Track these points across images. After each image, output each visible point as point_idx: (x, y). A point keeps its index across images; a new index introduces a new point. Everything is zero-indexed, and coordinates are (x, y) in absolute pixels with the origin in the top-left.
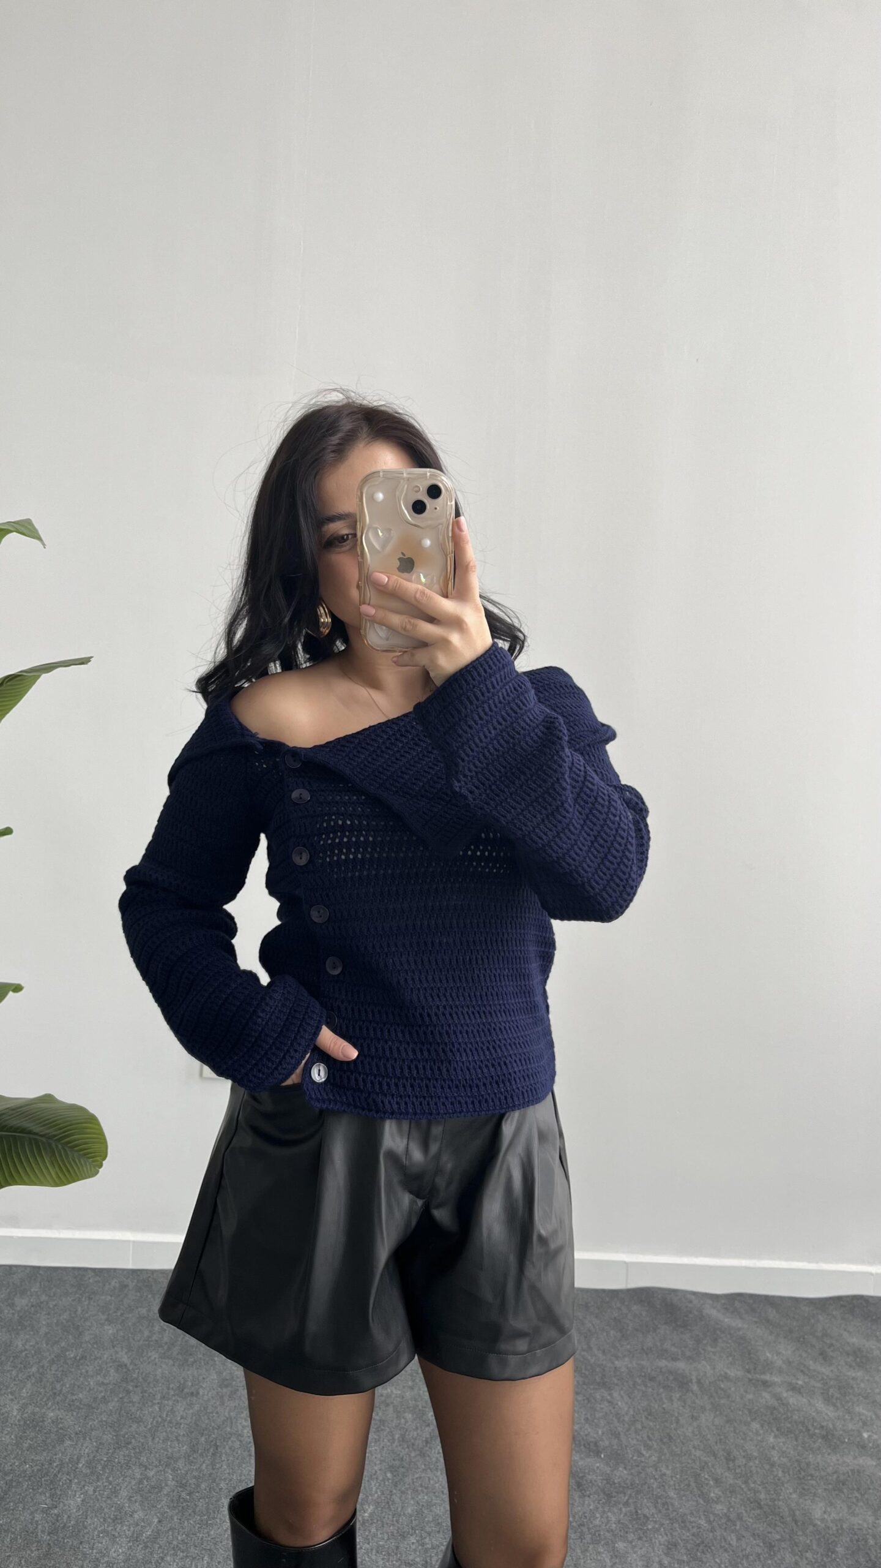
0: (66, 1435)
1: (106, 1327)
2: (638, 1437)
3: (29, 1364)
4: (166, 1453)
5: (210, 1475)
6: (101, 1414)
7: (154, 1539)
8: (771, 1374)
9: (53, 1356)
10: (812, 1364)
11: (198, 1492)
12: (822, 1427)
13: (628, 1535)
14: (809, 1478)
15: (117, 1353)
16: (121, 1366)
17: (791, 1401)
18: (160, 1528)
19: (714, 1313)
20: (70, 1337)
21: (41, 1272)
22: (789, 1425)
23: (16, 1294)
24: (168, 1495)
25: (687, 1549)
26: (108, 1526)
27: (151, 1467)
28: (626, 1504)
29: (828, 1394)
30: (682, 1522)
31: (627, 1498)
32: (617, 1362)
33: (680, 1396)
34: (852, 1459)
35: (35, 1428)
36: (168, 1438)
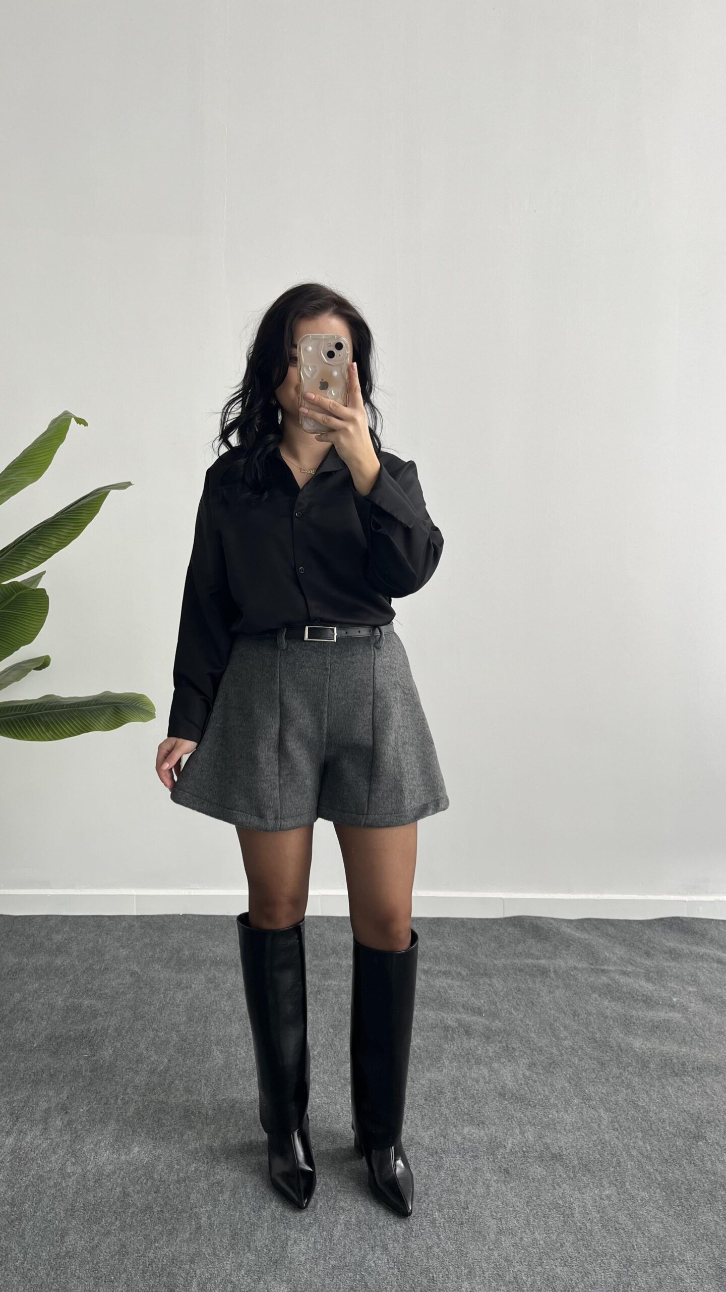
0: (97, 1014)
1: (121, 951)
2: (510, 1004)
3: (67, 974)
5: (203, 1033)
8: (608, 965)
9: (84, 969)
10: (638, 959)
12: (643, 995)
13: (501, 1059)
14: (632, 1024)
15: (130, 965)
16: (133, 974)
17: (621, 981)
18: (169, 1064)
19: (568, 930)
20: (95, 957)
21: (69, 919)
22: (619, 995)
23: (53, 933)
25: (542, 1066)
26: (133, 1065)
27: (160, 1030)
28: (500, 1042)
29: (649, 976)
30: (540, 1051)
31: (501, 1038)
32: (495, 961)
33: (541, 981)
34: (664, 1013)
35: (75, 1011)
36: (171, 1014)
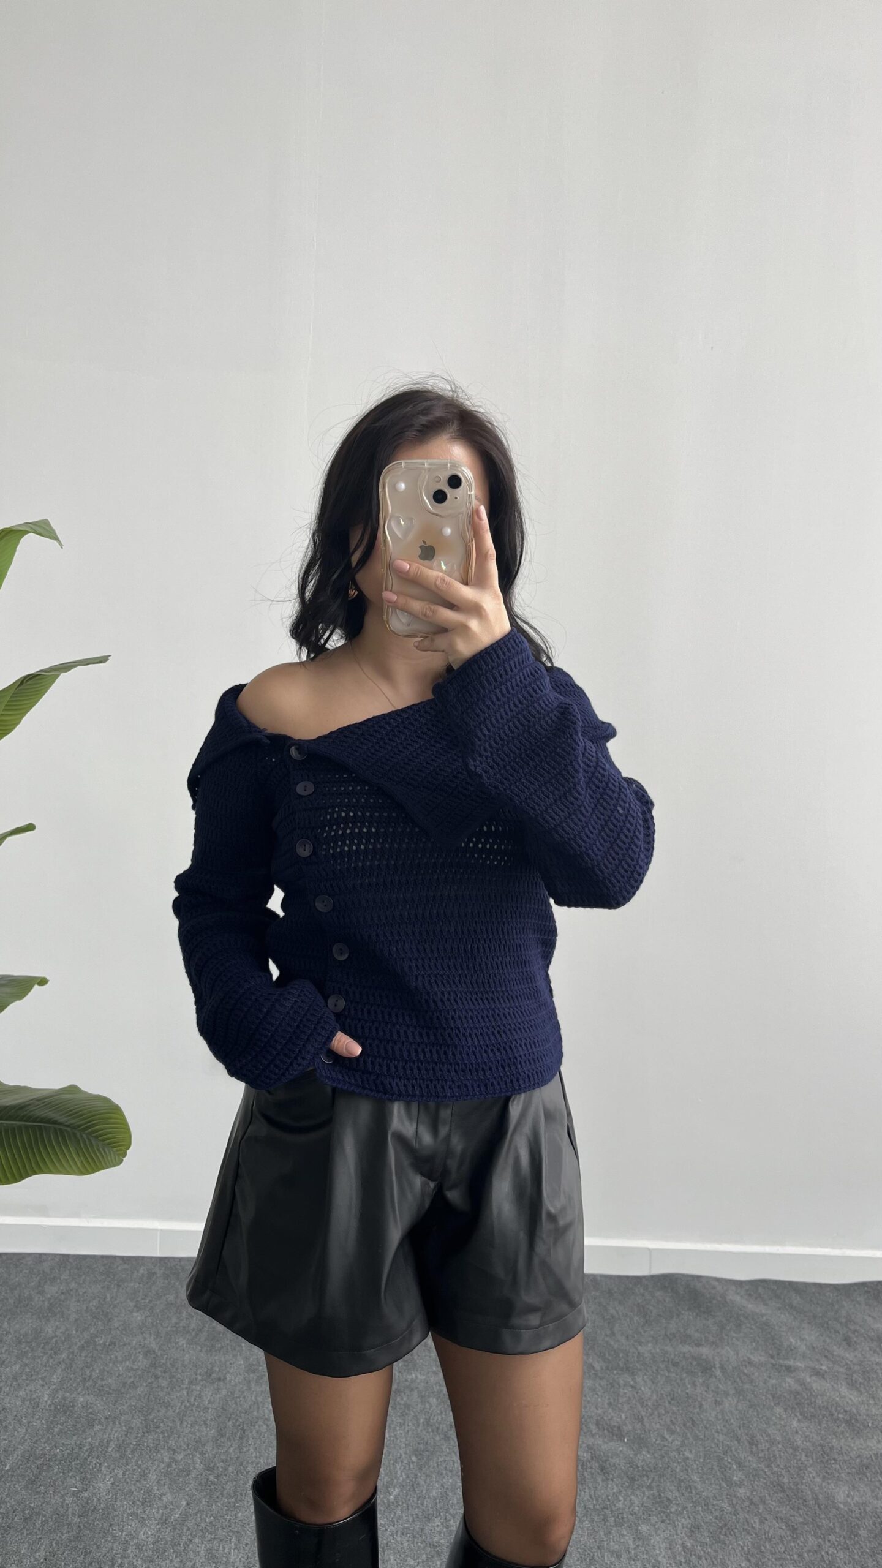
0: (94, 1420)
1: (135, 1314)
2: (661, 1421)
3: (59, 1350)
4: (194, 1437)
5: (238, 1458)
6: (130, 1399)
7: (183, 1520)
8: (795, 1359)
9: (82, 1342)
10: (836, 1350)
11: (226, 1475)
12: (846, 1411)
13: (651, 1518)
14: (833, 1462)
15: (145, 1339)
16: (148, 1352)
17: (815, 1386)
18: (188, 1510)
19: (738, 1299)
20: (100, 1323)
21: (71, 1260)
23: (46, 1282)
24: (196, 1478)
25: (709, 1531)
26: (138, 1508)
27: (179, 1450)
28: (650, 1487)
29: (852, 1379)
30: (705, 1505)
31: (650, 1481)
32: (640, 1348)
33: (704, 1382)
34: (875, 1442)
35: (65, 1413)
36: (196, 1423)
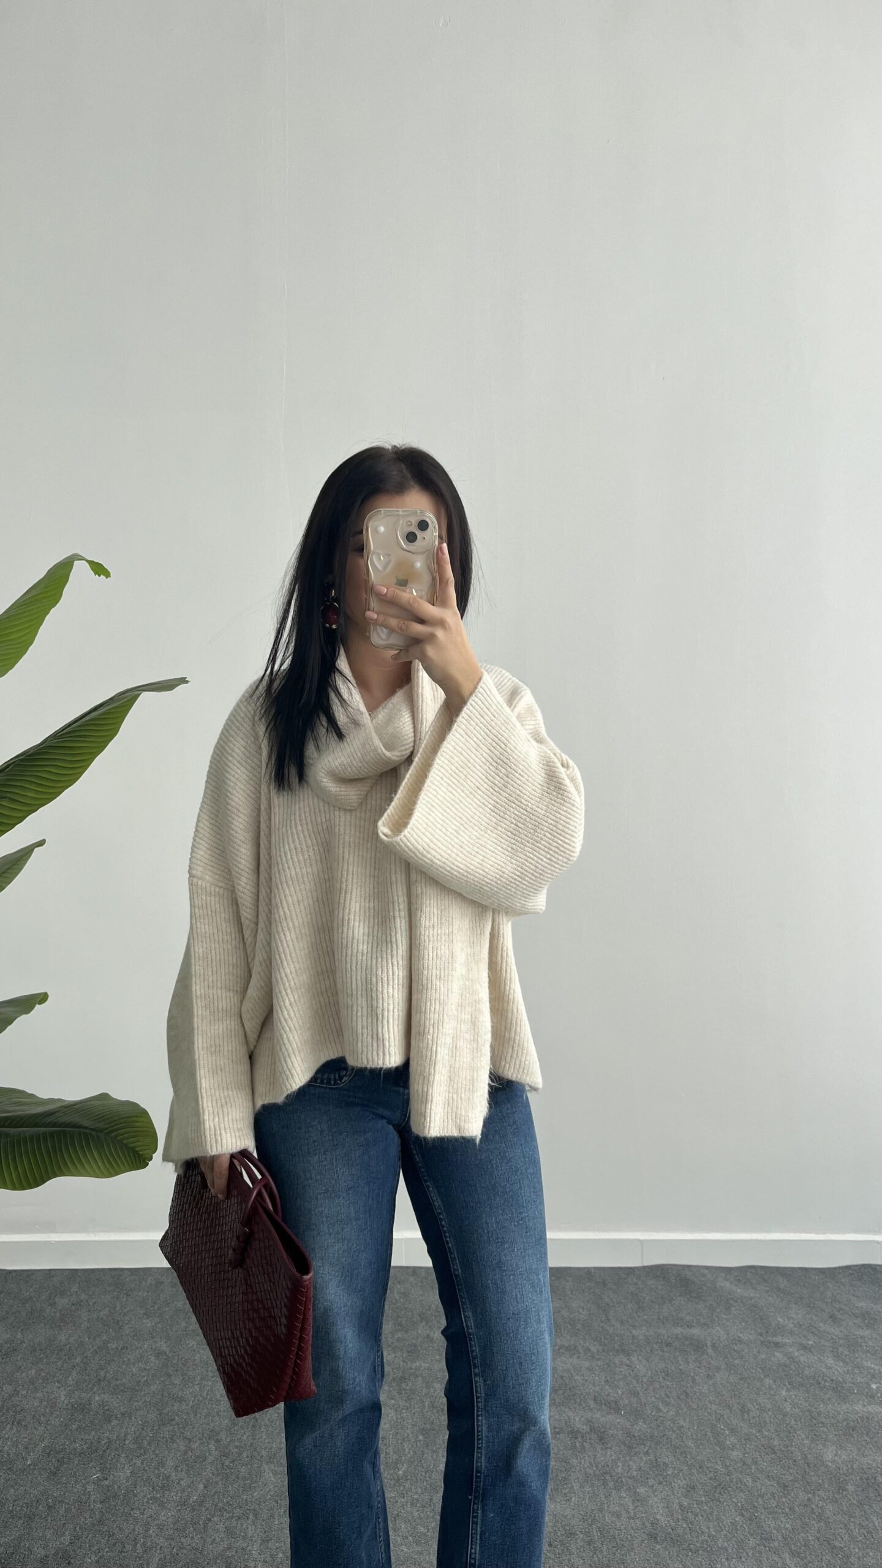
0: (112, 1416)
1: (144, 1321)
2: (656, 1395)
3: (73, 1355)
6: (144, 1396)
7: (201, 1503)
9: (95, 1348)
10: (822, 1326)
12: (832, 1380)
13: (649, 1480)
14: (820, 1425)
15: (156, 1342)
16: (159, 1354)
17: (802, 1359)
18: (206, 1492)
19: (726, 1283)
20: (111, 1330)
21: (79, 1274)
23: (57, 1295)
24: (212, 1463)
25: (704, 1491)
26: (157, 1493)
27: (194, 1439)
28: (647, 1453)
29: (837, 1352)
30: (700, 1468)
31: (647, 1448)
32: (634, 1331)
33: (696, 1359)
34: (860, 1406)
35: (83, 1411)
